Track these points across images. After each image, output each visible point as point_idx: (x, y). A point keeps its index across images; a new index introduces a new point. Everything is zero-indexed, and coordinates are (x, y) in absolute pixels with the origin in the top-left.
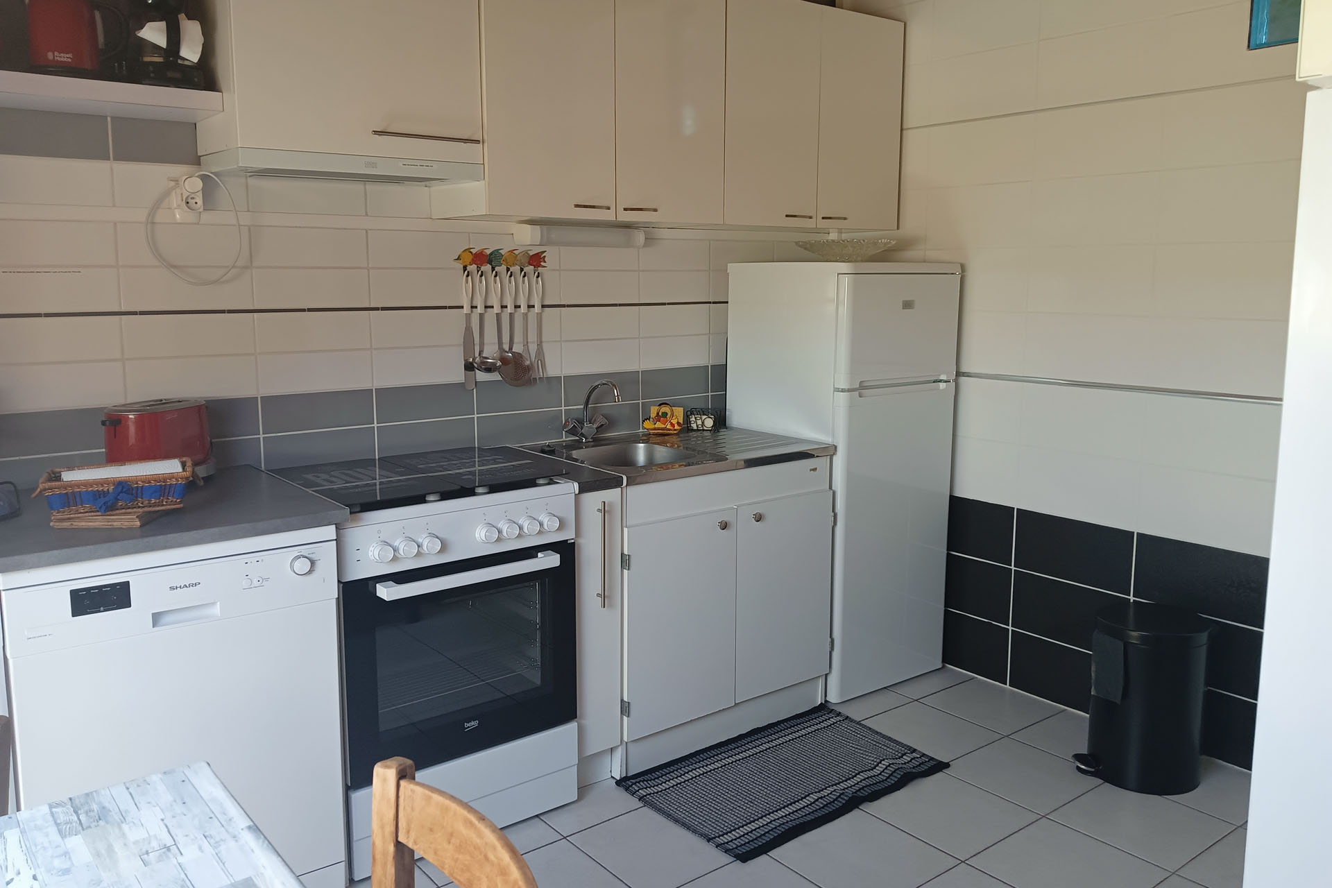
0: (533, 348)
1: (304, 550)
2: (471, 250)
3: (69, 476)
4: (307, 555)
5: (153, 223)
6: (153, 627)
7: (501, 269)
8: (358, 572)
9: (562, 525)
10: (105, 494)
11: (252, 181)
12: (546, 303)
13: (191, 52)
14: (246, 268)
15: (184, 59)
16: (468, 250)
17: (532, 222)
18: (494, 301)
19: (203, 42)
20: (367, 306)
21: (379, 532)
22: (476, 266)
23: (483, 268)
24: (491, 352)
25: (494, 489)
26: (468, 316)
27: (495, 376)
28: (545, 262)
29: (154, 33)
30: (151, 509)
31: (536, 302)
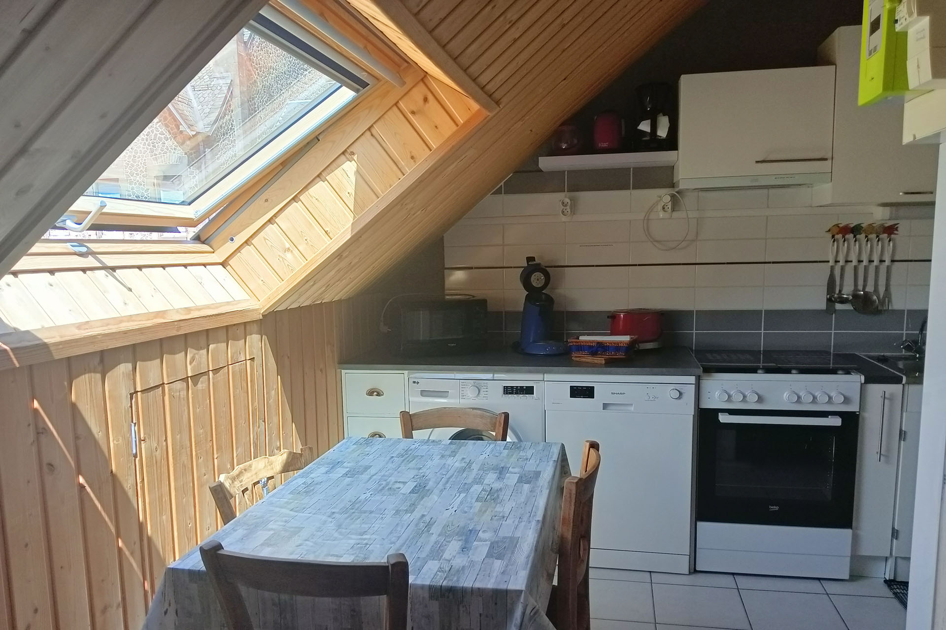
0: (882, 290)
1: (678, 387)
2: (839, 225)
3: (582, 338)
4: (679, 390)
5: (648, 220)
6: (603, 409)
7: (862, 237)
8: (708, 403)
9: (847, 400)
10: (593, 347)
11: (701, 193)
12: (897, 258)
13: (662, 132)
14: (694, 241)
15: (660, 137)
16: (837, 225)
17: (885, 205)
18: (853, 257)
19: (669, 126)
20: (763, 261)
21: (722, 385)
22: (842, 235)
23: (847, 236)
24: (847, 290)
25: (803, 371)
26: (832, 268)
27: (848, 307)
28: (897, 231)
29: (645, 126)
30: (612, 357)
31: (887, 258)
